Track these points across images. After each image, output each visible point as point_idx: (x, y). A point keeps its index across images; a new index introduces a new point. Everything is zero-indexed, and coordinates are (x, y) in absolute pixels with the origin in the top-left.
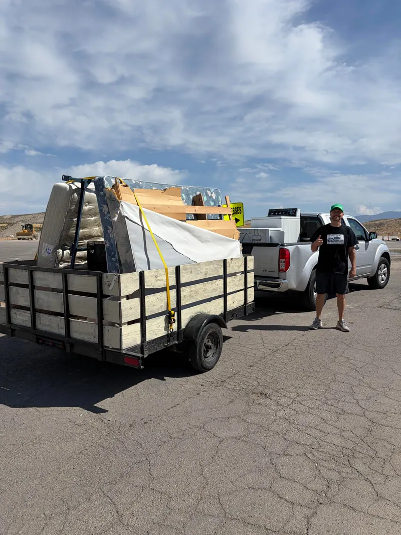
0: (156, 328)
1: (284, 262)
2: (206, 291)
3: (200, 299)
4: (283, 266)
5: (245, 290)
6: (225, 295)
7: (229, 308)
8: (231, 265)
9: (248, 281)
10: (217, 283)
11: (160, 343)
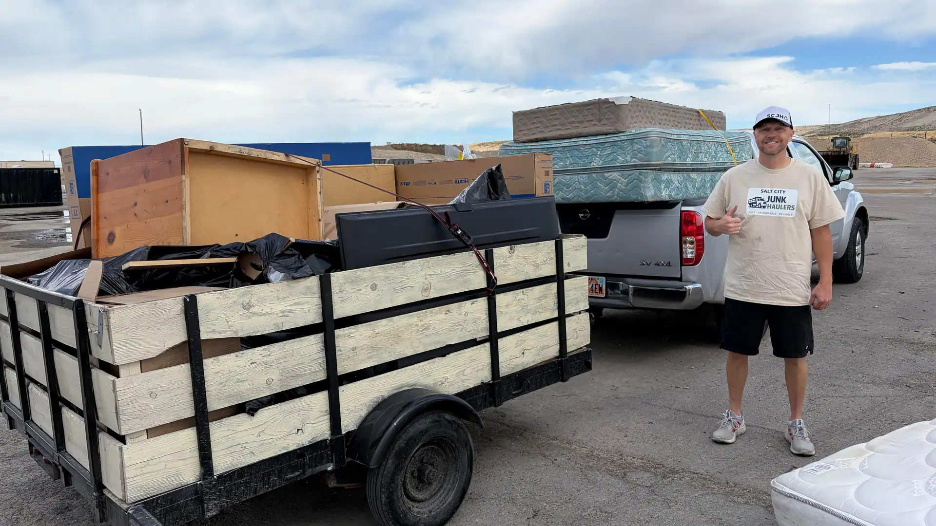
0: (253, 438)
1: (692, 243)
2: (427, 332)
3: (410, 353)
4: (690, 252)
5: (561, 319)
6: (494, 337)
7: (505, 370)
8: (511, 262)
9: (566, 299)
10: (463, 310)
11: (269, 475)
